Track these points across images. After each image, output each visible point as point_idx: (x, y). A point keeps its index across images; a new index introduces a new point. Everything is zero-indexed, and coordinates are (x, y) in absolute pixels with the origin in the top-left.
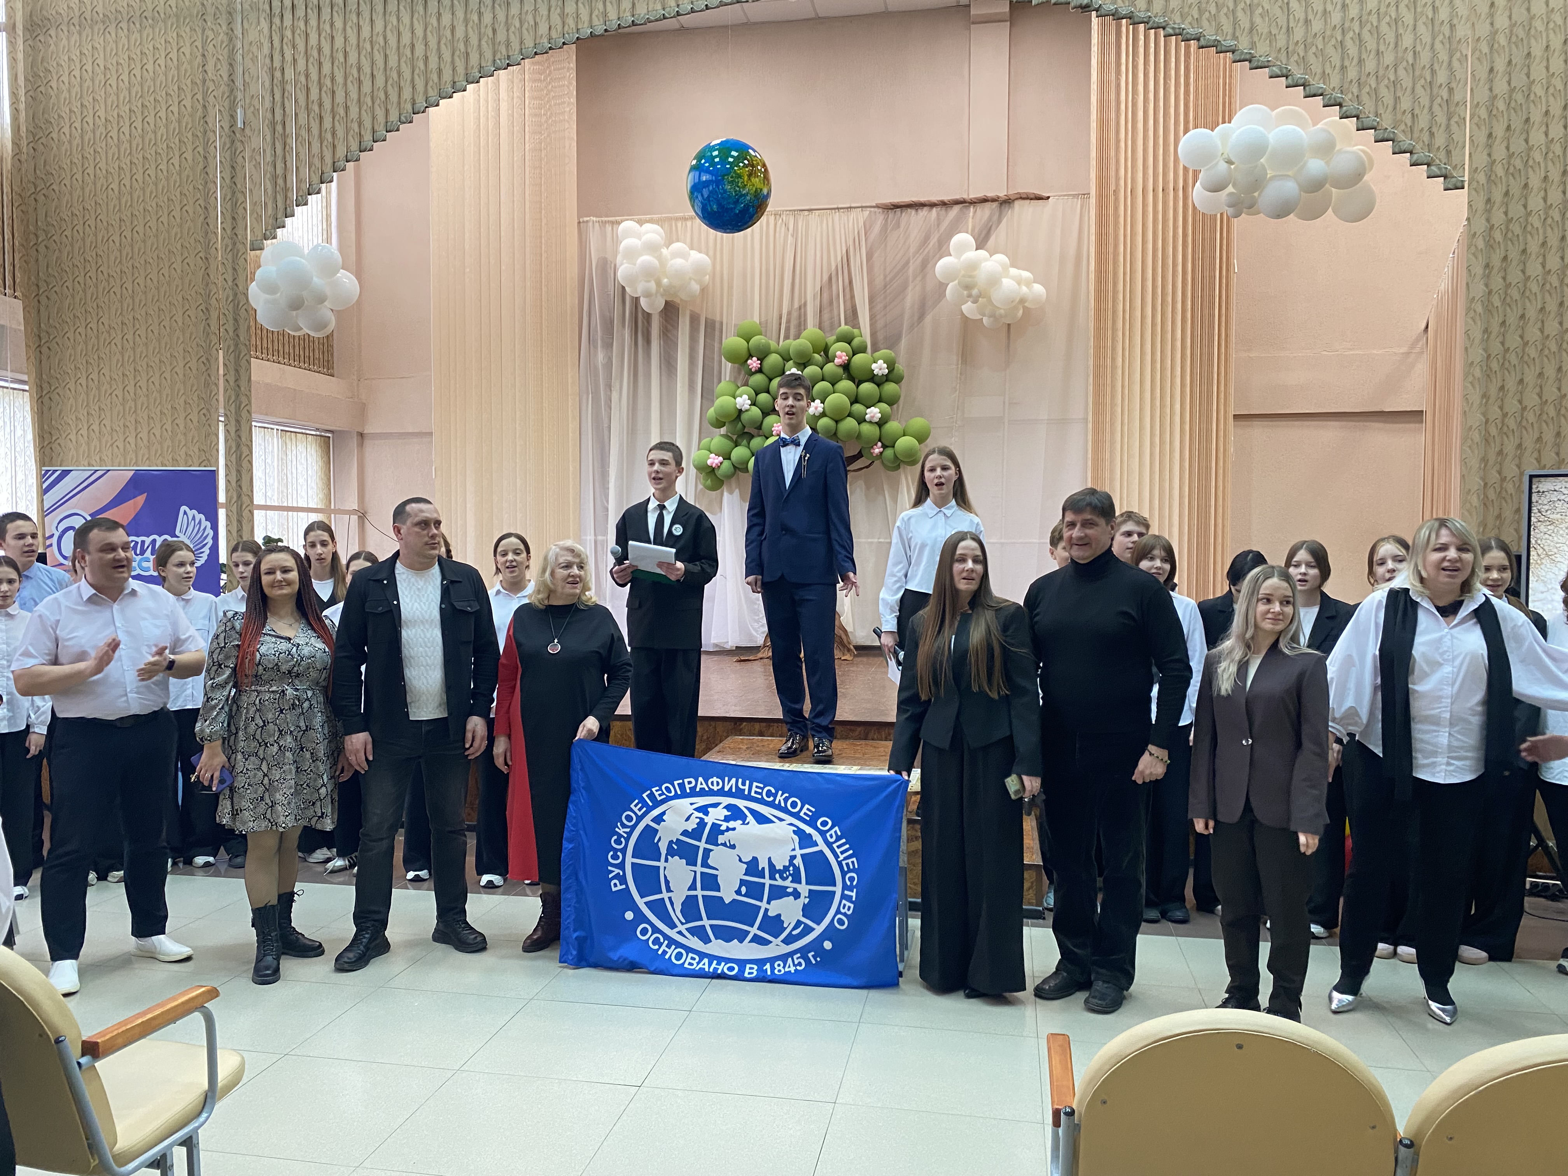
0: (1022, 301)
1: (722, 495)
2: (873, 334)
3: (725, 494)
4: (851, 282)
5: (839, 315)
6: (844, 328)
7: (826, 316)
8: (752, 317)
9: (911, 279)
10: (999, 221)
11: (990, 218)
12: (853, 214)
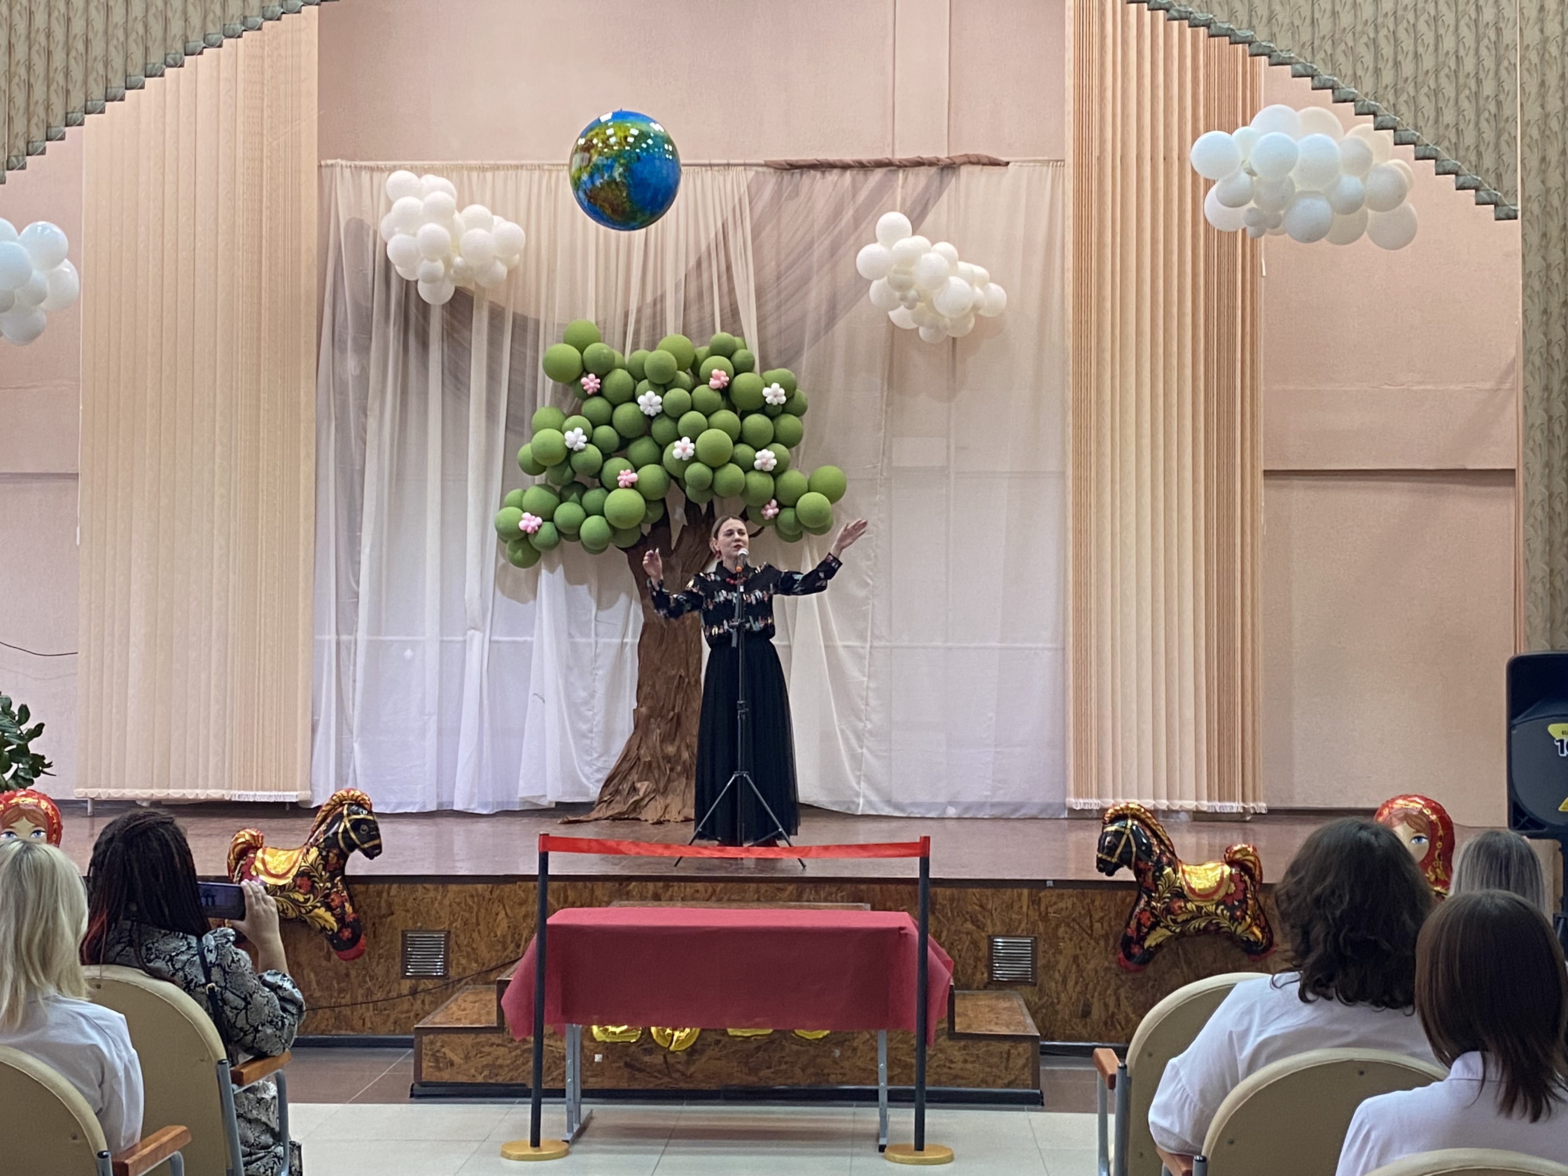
0: (975, 308)
1: (537, 574)
2: (762, 344)
3: (544, 572)
4: (729, 268)
5: (713, 314)
6: (721, 336)
7: (693, 316)
8: (584, 315)
9: (815, 269)
10: (940, 193)
11: (927, 188)
12: (733, 172)
